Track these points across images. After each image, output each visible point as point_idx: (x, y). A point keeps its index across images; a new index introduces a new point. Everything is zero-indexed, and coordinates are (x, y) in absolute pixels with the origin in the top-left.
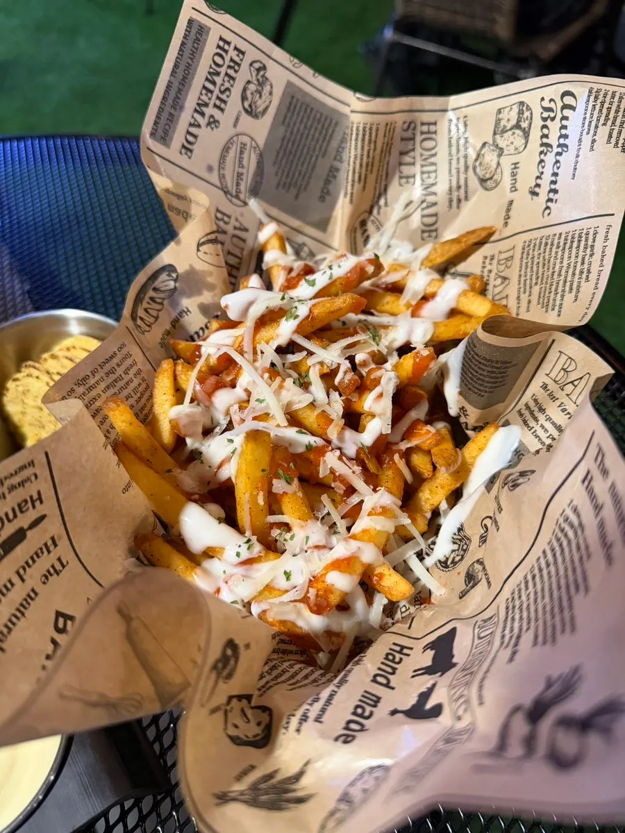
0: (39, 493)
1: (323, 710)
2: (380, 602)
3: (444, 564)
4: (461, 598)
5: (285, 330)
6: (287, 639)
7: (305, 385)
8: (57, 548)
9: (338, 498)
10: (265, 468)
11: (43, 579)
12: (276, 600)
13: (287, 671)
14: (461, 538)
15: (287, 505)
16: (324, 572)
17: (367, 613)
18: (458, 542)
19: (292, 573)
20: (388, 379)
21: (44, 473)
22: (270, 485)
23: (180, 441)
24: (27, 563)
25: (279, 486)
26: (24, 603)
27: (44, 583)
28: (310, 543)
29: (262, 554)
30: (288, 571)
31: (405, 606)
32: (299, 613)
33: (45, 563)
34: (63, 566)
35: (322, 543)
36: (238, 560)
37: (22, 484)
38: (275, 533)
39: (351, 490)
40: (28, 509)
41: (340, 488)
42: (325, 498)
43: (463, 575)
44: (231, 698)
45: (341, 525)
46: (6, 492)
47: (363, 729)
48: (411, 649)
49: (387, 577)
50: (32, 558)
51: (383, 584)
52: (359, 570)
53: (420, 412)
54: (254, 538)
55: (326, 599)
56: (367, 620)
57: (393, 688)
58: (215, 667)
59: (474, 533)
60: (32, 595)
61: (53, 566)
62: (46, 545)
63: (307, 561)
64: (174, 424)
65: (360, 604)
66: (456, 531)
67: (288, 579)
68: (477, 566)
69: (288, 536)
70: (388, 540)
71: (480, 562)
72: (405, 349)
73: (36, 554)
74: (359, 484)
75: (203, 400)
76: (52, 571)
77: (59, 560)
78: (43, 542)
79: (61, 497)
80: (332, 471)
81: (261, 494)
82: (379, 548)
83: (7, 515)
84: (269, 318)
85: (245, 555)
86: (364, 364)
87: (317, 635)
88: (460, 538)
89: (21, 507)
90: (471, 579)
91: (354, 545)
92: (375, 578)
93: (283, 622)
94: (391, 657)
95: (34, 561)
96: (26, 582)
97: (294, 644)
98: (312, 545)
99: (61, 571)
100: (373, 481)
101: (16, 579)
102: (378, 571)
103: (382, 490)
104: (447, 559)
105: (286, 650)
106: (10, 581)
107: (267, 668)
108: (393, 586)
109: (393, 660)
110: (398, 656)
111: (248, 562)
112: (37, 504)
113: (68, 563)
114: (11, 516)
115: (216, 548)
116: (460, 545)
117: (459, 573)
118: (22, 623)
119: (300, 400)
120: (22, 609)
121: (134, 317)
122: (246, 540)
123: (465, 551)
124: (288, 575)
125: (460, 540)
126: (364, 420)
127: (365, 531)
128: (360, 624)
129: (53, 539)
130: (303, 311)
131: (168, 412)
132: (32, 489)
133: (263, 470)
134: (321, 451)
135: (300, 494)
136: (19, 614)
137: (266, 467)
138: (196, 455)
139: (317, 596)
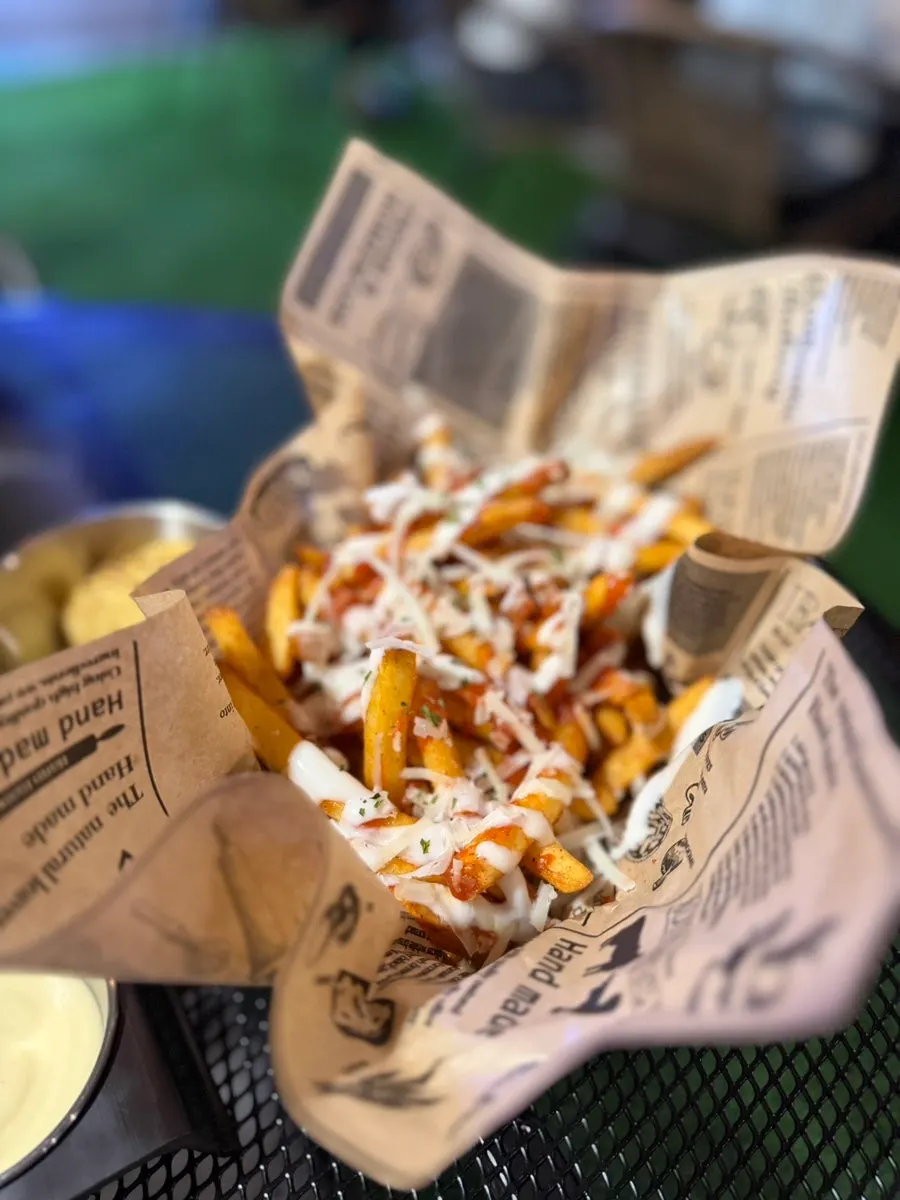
0: (119, 695)
1: (463, 1001)
2: (547, 896)
3: (636, 854)
4: (654, 889)
5: (444, 537)
6: (420, 929)
7: (463, 606)
8: (132, 773)
9: (498, 756)
10: (406, 701)
11: (111, 808)
12: (408, 876)
13: (417, 966)
14: (659, 820)
15: (431, 755)
16: (473, 843)
17: (528, 908)
18: (656, 824)
19: (431, 844)
20: (572, 606)
21: (129, 669)
22: (411, 725)
23: (297, 667)
24: (93, 783)
25: (422, 727)
26: (86, 832)
27: (112, 813)
28: (459, 807)
29: (394, 816)
30: (426, 840)
31: (580, 908)
32: (437, 898)
33: (115, 788)
34: (137, 798)
35: (474, 808)
36: (361, 820)
37: (101, 677)
38: (412, 794)
39: (515, 746)
40: (103, 712)
41: (502, 742)
42: (480, 754)
43: (659, 863)
44: (343, 974)
45: (501, 789)
46: (81, 682)
47: (513, 1023)
48: (584, 946)
49: (558, 860)
50: (100, 778)
51: (551, 869)
52: (521, 846)
53: (612, 656)
54: (384, 795)
55: (475, 877)
56: (527, 919)
57: (556, 986)
58: (329, 913)
59: (676, 808)
60: (96, 824)
61: (124, 795)
62: (119, 765)
63: (452, 830)
64: (294, 643)
65: (519, 894)
66: (653, 807)
67: (425, 850)
68: (679, 849)
69: (429, 798)
70: (561, 813)
71: (683, 843)
72: (596, 574)
73: (106, 774)
74: (527, 736)
75: (332, 618)
76: (122, 800)
77: (133, 788)
78: (116, 761)
79: (144, 704)
80: (493, 719)
81: (398, 735)
82: (548, 819)
83: (77, 714)
84: (425, 522)
85: (371, 814)
86: (542, 587)
87: (460, 931)
88: (658, 817)
89: (96, 708)
90: (669, 864)
91: (516, 810)
92: (542, 860)
93: (415, 906)
94: (556, 953)
95: (102, 783)
96: (91, 807)
97: (428, 939)
98: (459, 810)
99: (133, 804)
100: (545, 735)
101: (78, 800)
102: (546, 852)
103: (556, 747)
104: (640, 847)
105: (417, 945)
106: (71, 800)
107: (389, 960)
108: (565, 871)
109: (559, 956)
110: (566, 954)
111: (375, 824)
112: (116, 707)
113: (142, 795)
114: (82, 717)
115: (333, 802)
116: (657, 828)
117: (654, 861)
118: (79, 855)
119: (457, 624)
120: (82, 838)
121: (254, 511)
122: (373, 795)
123: (664, 833)
124: (425, 845)
125: (659, 821)
126: (538, 658)
127: (531, 796)
128: (517, 923)
129: (128, 759)
130: (467, 516)
131: (284, 629)
132: (111, 687)
133: (403, 704)
134: (479, 690)
135: (449, 742)
136: (77, 843)
137: (408, 701)
138: (315, 689)
139: (463, 872)
